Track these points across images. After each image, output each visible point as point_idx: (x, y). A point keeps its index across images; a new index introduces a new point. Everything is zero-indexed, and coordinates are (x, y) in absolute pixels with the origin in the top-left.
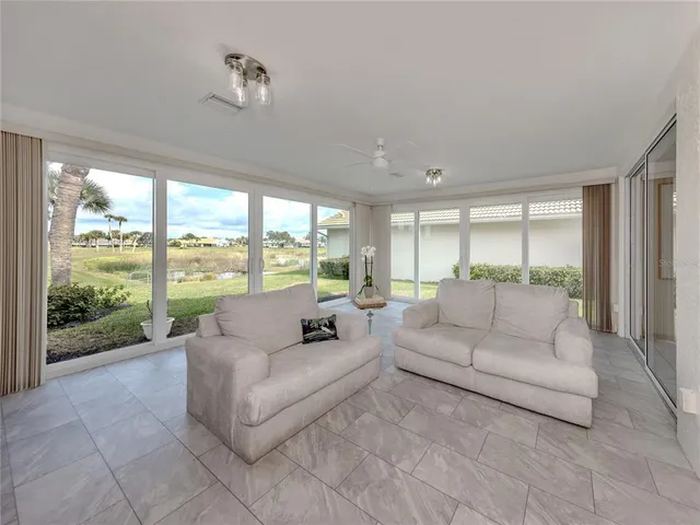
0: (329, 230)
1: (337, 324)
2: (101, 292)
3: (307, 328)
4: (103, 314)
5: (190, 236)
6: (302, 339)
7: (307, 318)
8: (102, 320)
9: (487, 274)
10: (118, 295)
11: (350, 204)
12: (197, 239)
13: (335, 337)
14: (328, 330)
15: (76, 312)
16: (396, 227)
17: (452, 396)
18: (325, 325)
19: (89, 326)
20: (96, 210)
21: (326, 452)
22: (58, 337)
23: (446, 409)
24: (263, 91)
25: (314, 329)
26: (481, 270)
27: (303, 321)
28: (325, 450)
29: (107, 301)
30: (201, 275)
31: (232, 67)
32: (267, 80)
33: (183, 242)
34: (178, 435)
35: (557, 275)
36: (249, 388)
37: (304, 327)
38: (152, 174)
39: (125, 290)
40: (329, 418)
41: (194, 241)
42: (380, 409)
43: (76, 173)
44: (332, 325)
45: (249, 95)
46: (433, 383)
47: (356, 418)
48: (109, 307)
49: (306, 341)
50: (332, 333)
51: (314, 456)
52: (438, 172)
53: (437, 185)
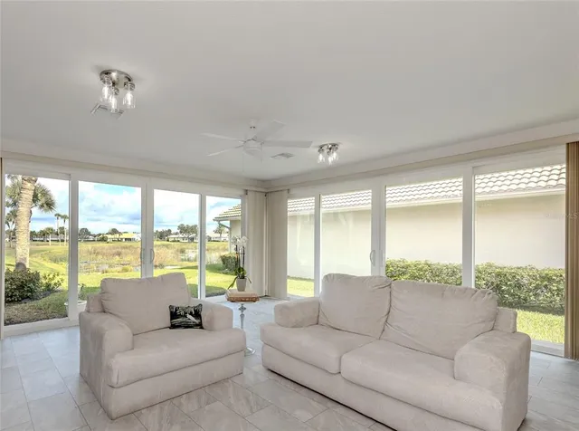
0: (232, 222)
1: (202, 314)
2: (45, 277)
3: (174, 315)
4: (45, 295)
5: (114, 231)
6: (169, 325)
7: (176, 304)
8: (43, 300)
9: (428, 275)
10: (56, 281)
11: (242, 193)
12: (120, 233)
13: (200, 326)
14: (193, 319)
15: (28, 291)
16: (294, 217)
17: (316, 403)
18: (191, 314)
19: (34, 303)
20: (46, 210)
21: (172, 425)
22: (16, 309)
23: (303, 415)
24: (129, 96)
25: (180, 316)
26: (421, 270)
27: (171, 307)
28: (171, 423)
29: (48, 285)
30: (120, 268)
31: (104, 82)
32: (133, 85)
33: (109, 236)
34: (70, 387)
35: (550, 279)
36: (112, 356)
37: (171, 312)
38: (68, 177)
39: (60, 277)
40: (183, 400)
41: (117, 236)
42: (232, 401)
43: (29, 181)
44: (197, 314)
45: (120, 101)
46: (298, 388)
47: (208, 404)
48: (49, 290)
49: (173, 327)
50: (197, 321)
51: (161, 426)
52: (334, 147)
53: (334, 161)
